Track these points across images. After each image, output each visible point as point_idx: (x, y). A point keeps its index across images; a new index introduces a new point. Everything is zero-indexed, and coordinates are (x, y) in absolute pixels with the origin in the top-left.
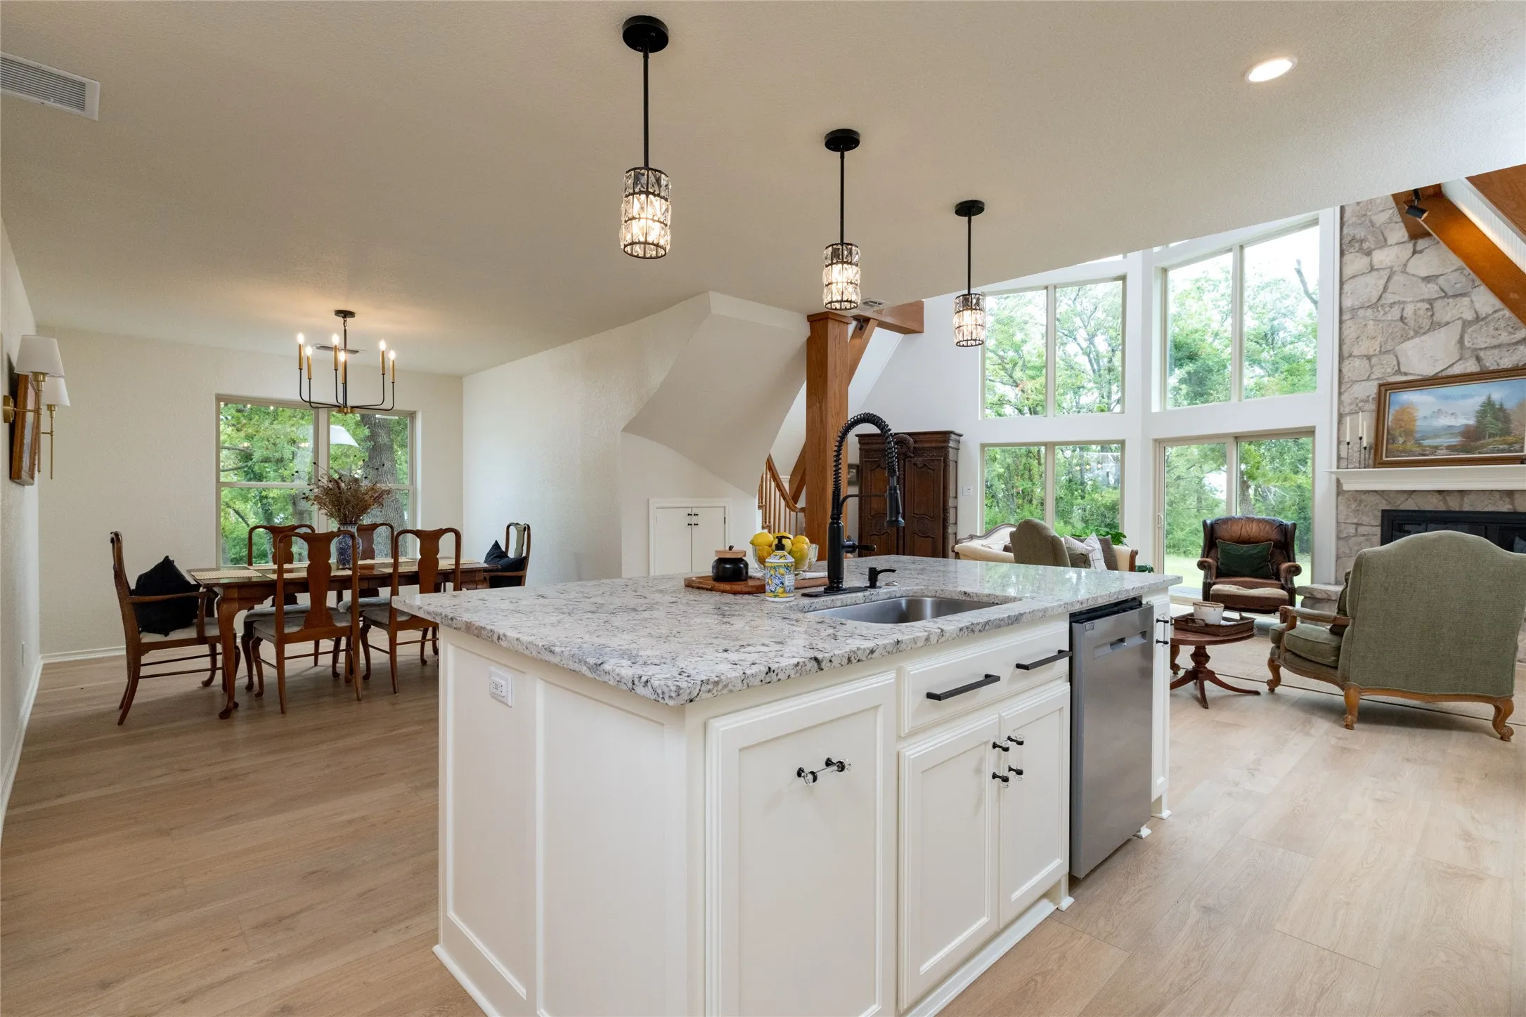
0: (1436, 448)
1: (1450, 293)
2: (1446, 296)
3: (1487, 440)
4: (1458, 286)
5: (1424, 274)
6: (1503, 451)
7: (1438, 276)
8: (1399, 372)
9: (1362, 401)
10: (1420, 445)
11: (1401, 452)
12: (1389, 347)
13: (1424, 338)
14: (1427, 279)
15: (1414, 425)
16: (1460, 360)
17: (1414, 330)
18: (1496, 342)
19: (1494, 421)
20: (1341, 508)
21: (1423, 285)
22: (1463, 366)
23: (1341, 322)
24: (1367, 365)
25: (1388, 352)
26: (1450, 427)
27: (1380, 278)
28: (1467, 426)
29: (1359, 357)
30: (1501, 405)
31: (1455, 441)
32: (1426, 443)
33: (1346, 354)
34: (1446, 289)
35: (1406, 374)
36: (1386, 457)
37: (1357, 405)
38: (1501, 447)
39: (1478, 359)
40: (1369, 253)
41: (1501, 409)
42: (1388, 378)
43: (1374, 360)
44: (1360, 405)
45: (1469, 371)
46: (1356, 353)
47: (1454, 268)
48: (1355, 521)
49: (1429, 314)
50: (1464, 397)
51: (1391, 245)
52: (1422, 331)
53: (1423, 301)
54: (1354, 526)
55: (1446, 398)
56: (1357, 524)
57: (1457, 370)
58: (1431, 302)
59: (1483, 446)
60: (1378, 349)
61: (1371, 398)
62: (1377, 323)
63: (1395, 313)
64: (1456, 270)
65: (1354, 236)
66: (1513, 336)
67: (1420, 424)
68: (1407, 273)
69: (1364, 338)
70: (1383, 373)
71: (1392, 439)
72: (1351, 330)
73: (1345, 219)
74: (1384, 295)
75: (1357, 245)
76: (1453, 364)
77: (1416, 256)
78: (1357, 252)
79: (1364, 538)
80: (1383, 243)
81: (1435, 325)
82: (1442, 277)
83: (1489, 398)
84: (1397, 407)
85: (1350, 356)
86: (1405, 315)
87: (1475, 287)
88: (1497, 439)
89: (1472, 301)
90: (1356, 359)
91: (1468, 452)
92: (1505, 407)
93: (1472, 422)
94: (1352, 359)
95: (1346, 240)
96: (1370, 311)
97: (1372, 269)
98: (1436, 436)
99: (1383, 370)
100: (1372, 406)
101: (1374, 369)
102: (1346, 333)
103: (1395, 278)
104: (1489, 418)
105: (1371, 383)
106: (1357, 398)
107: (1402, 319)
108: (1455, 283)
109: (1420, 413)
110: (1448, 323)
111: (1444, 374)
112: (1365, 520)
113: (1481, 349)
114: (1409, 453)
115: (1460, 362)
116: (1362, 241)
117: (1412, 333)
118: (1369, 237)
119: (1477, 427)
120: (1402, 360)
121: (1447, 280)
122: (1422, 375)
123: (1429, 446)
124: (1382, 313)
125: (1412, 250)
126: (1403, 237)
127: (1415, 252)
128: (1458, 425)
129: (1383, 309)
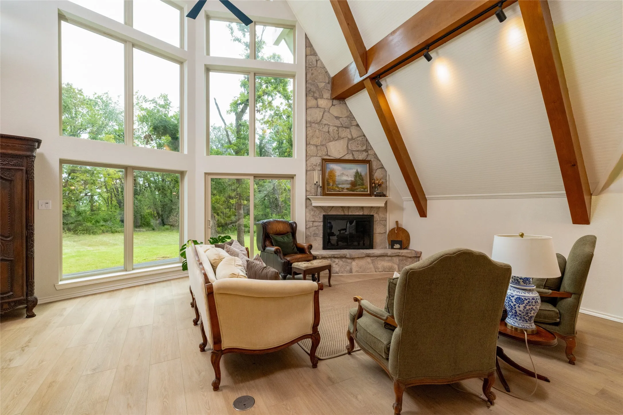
0: (343, 188)
1: (344, 126)
2: (342, 127)
3: (358, 187)
4: (346, 123)
5: (336, 115)
6: (362, 191)
7: (340, 118)
8: (327, 155)
9: (314, 165)
10: (338, 187)
11: (332, 190)
12: (324, 143)
13: (336, 142)
14: (337, 118)
15: (335, 179)
16: (347, 154)
17: (333, 138)
18: (358, 149)
19: (359, 180)
20: (307, 214)
21: (335, 119)
22: (348, 156)
23: (306, 127)
24: (316, 149)
25: (323, 145)
26: (347, 180)
27: (320, 112)
28: (352, 180)
29: (314, 145)
30: (361, 173)
31: (348, 186)
32: (340, 186)
33: (308, 143)
34: (342, 123)
35: (330, 156)
36: (327, 191)
37: (313, 167)
38: (362, 190)
39: (353, 155)
40: (316, 99)
41: (361, 175)
42: (324, 157)
43: (318, 148)
44: (314, 167)
45: (350, 159)
46: (311, 143)
47: (345, 116)
48: (313, 220)
49: (337, 132)
50: (350, 169)
51: (325, 99)
52: (335, 139)
53: (335, 126)
54: (312, 222)
55: (345, 168)
56: (313, 221)
57: (346, 158)
58: (338, 127)
59: (357, 189)
60: (320, 143)
61: (318, 164)
62: (320, 131)
63: (326, 129)
64: (345, 117)
65: (311, 89)
66: (362, 148)
67: (338, 178)
68: (330, 113)
69: (315, 137)
70: (322, 154)
71: (328, 184)
72: (310, 133)
73: (307, 80)
74: (322, 120)
75: (312, 94)
76: (345, 155)
77: (333, 106)
78: (312, 97)
79: (316, 228)
80: (322, 97)
81: (339, 138)
82: (341, 118)
83: (357, 170)
84: (329, 170)
85: (309, 144)
86: (329, 131)
87: (352, 126)
88: (361, 186)
89: (350, 131)
90: (312, 146)
91: (353, 191)
93: (353, 179)
94: (310, 145)
95: (308, 90)
96: (317, 125)
97: (318, 107)
98: (343, 184)
99: (322, 153)
100: (319, 168)
101: (319, 152)
102: (308, 133)
103: (326, 113)
104: (358, 178)
105: (317, 158)
106: (313, 164)
107: (328, 132)
108: (346, 122)
109: (338, 173)
110: (343, 138)
111: (343, 158)
112: (317, 219)
113: (353, 151)
114: (335, 190)
115: (347, 155)
116: (314, 92)
117: (332, 139)
118: (317, 92)
119: (355, 182)
120: (329, 150)
121: (343, 120)
122: (335, 158)
123: (341, 188)
124: (322, 127)
125: (331, 103)
126: (329, 96)
127: (332, 105)
128: (349, 180)
129: (322, 126)
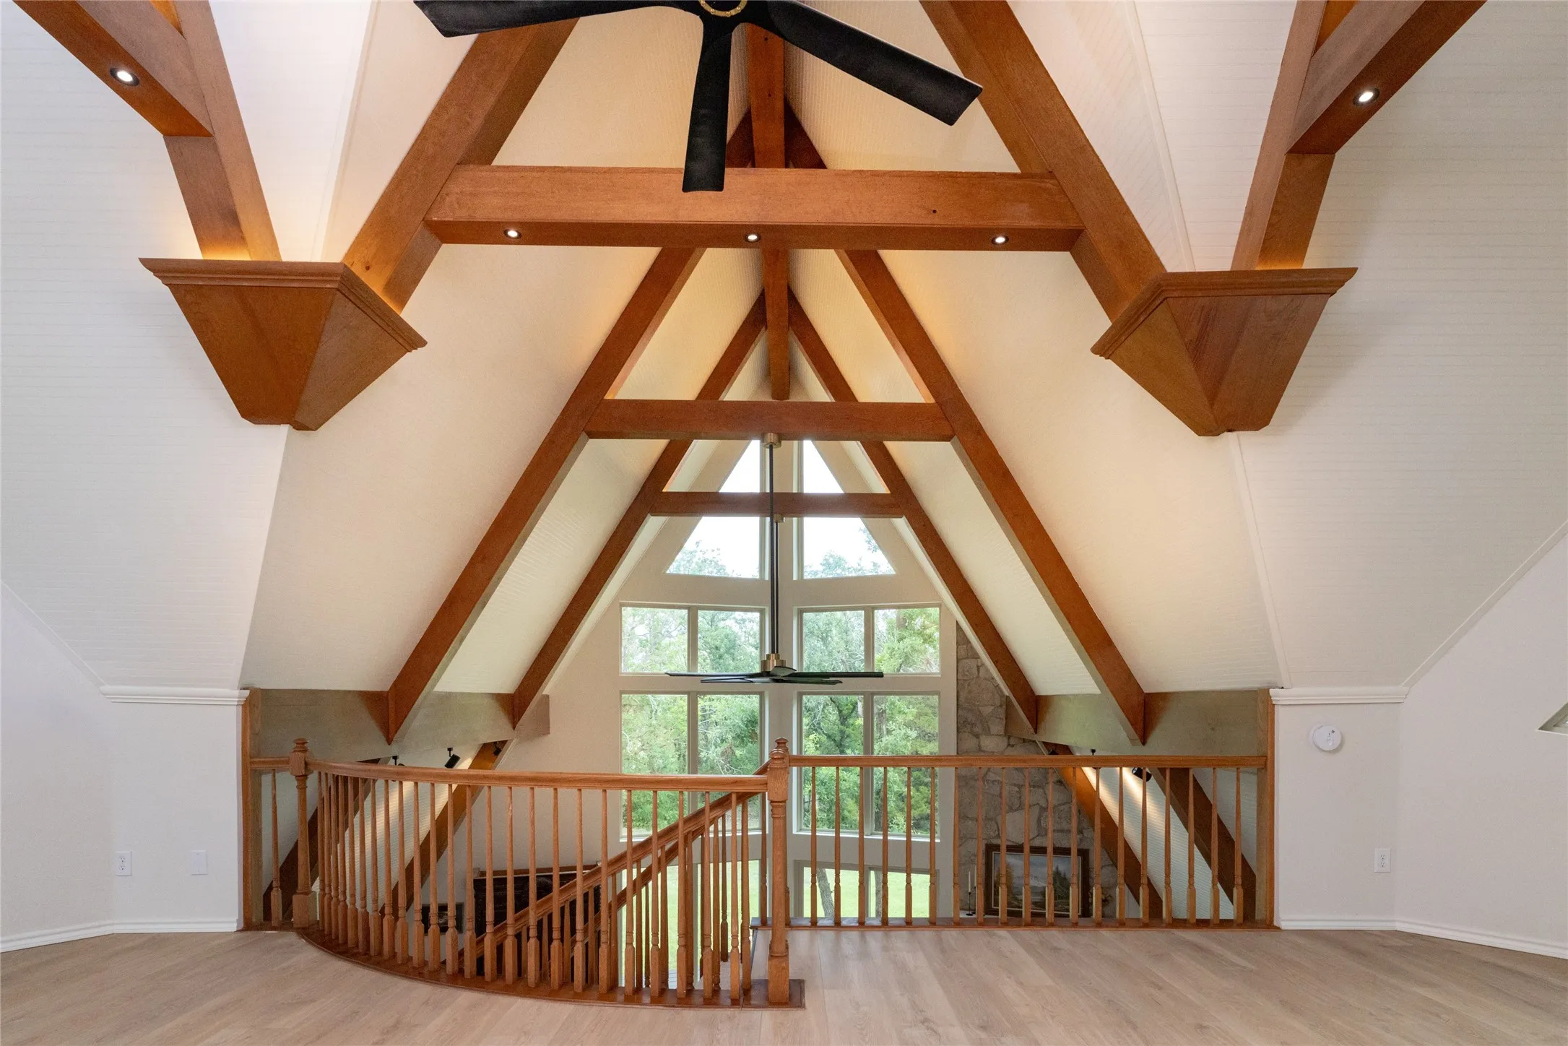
1: (1033, 783)
4: (1037, 780)
8: (999, 837)
9: (974, 855)
10: (1016, 899)
12: (992, 815)
13: (1015, 813)
14: (1018, 769)
15: (1011, 882)
16: (1038, 835)
17: (1009, 806)
18: (1060, 828)
19: (1061, 886)
21: (1014, 772)
22: (1039, 841)
24: (976, 826)
25: (990, 819)
26: (1035, 887)
29: (971, 818)
30: (1065, 875)
31: (1037, 899)
33: (961, 814)
35: (1002, 840)
36: (995, 906)
37: (970, 857)
40: (977, 736)
41: (1064, 878)
42: (992, 841)
43: (982, 823)
44: (972, 858)
46: (968, 815)
49: (1018, 796)
50: (1045, 865)
51: (993, 735)
52: (1014, 808)
53: (1015, 785)
55: (1030, 863)
57: (1036, 843)
58: (1019, 787)
60: (984, 816)
61: (979, 854)
62: (984, 794)
63: (996, 790)
65: (967, 719)
66: (1069, 825)
67: (1016, 882)
69: (975, 804)
70: (988, 835)
72: (966, 796)
74: (988, 773)
75: (969, 726)
76: (1034, 838)
77: (1009, 749)
78: (969, 732)
80: (987, 731)
81: (1023, 807)
83: (1057, 868)
84: (999, 865)
85: (964, 816)
86: (1002, 793)
88: (1063, 901)
89: (1046, 794)
90: (967, 819)
92: (1067, 877)
94: (965, 819)
95: (961, 720)
96: (978, 783)
97: (980, 750)
99: (988, 833)
100: (982, 860)
101: (982, 830)
102: (961, 796)
104: (1058, 884)
106: (970, 852)
107: (1000, 795)
108: (1035, 777)
109: (1017, 873)
110: (1030, 806)
111: (1028, 844)
115: (1037, 838)
116: (972, 725)
117: (1007, 808)
118: (978, 723)
120: (1001, 828)
122: (1014, 842)
124: (987, 787)
125: (1006, 744)
126: (1001, 731)
127: (1009, 745)
128: (1040, 886)
129: (988, 784)
